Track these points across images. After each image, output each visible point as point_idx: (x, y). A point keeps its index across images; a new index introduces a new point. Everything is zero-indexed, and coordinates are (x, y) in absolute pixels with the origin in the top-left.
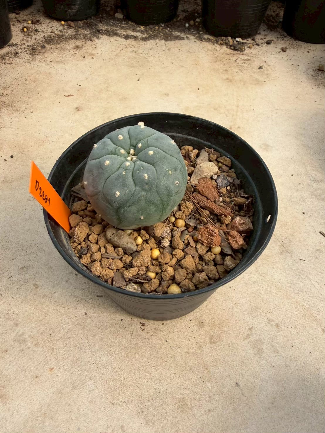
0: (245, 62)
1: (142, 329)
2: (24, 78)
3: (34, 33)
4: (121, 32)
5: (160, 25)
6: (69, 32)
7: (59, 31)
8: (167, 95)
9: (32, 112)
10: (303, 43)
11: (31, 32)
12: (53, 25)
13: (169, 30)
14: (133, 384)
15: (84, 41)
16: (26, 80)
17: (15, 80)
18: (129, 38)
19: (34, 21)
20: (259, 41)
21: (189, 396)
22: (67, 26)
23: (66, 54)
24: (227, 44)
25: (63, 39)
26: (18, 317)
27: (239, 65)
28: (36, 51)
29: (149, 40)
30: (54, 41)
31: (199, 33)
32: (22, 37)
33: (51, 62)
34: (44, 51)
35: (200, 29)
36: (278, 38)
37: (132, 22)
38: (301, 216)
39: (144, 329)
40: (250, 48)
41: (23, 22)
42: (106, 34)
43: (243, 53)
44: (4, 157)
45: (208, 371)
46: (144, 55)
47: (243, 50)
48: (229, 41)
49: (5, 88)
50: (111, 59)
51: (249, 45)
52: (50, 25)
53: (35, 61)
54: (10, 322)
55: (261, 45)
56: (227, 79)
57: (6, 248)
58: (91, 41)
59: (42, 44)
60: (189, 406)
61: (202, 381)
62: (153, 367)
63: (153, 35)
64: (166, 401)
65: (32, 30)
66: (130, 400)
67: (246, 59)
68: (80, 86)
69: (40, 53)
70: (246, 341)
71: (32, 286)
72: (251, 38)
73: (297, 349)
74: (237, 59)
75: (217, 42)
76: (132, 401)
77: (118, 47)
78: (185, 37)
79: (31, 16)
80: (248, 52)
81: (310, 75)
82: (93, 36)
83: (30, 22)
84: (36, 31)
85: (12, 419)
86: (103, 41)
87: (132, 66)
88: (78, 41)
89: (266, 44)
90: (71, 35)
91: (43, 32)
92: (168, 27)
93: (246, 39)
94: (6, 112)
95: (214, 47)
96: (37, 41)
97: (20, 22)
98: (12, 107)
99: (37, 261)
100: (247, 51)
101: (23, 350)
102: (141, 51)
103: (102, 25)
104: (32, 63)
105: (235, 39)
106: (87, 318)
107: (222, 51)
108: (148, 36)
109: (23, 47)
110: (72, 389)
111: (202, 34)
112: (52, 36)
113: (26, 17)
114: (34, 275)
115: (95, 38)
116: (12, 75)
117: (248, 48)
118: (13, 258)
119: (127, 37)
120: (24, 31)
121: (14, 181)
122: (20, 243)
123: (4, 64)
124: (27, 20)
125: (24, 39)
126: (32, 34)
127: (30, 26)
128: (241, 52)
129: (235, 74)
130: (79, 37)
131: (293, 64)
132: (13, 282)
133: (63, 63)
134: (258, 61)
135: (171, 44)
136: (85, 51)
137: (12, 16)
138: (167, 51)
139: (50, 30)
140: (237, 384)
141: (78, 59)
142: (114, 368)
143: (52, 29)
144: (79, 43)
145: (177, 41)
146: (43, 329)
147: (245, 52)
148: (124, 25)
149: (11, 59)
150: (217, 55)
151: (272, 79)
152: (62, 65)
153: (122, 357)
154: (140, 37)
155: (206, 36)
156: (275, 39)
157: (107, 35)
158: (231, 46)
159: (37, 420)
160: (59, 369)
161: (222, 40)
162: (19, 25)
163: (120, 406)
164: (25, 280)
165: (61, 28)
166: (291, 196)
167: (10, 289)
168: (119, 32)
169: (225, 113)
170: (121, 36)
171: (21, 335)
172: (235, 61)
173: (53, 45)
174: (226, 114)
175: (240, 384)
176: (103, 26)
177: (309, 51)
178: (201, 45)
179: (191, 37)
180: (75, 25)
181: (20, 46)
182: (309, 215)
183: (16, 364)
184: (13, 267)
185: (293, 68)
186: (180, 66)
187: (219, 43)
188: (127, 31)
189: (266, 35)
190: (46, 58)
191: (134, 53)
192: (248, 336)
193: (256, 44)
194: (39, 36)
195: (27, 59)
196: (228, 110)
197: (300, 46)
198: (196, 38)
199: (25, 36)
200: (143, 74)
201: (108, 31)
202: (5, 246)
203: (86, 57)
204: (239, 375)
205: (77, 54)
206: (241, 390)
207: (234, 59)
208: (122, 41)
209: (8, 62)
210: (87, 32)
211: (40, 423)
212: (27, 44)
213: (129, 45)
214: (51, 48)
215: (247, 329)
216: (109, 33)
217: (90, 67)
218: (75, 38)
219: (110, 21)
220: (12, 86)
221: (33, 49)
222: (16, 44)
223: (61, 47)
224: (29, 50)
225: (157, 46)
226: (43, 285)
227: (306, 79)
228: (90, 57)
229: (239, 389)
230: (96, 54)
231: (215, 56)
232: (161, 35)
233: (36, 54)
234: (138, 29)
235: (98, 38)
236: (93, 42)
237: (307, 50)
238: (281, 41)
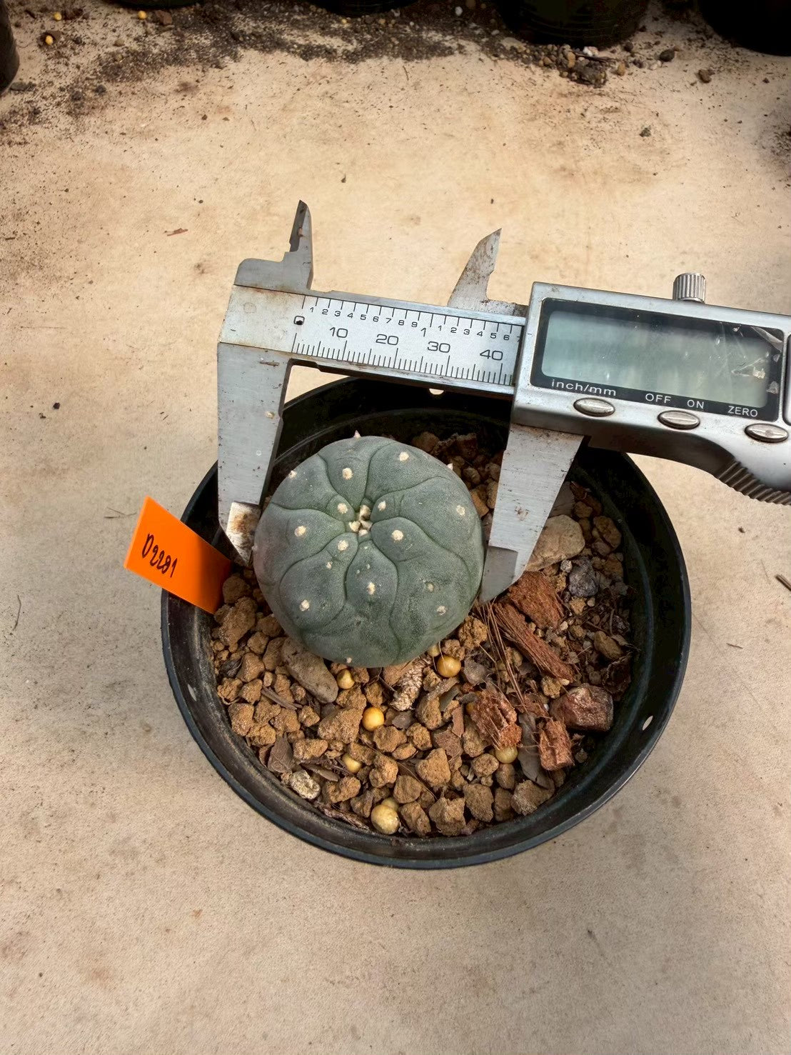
0: (606, 116)
2: (61, 185)
3: (72, 48)
4: (292, 38)
5: (389, 14)
6: (160, 41)
7: (135, 39)
8: (416, 220)
9: (91, 282)
10: (754, 54)
11: (65, 46)
13: (414, 26)
14: (370, 939)
15: (200, 67)
17: (41, 193)
18: (311, 54)
20: (641, 52)
21: (489, 962)
22: (153, 25)
23: (158, 111)
24: (561, 66)
25: (147, 63)
26: (115, 800)
27: (591, 126)
28: (82, 105)
29: (364, 61)
30: (124, 73)
31: (489, 34)
32: (43, 62)
33: (123, 134)
34: (103, 104)
35: (493, 21)
36: (690, 40)
37: (318, 6)
38: (736, 538)
40: (618, 73)
41: (41, 17)
42: (254, 46)
43: (602, 89)
44: (38, 407)
45: (528, 908)
46: (354, 105)
47: (602, 80)
48: (565, 57)
49: (18, 216)
50: (272, 120)
51: (616, 66)
52: (111, 23)
53: (83, 133)
54: (99, 812)
55: (646, 64)
56: (563, 169)
57: (70, 638)
58: (218, 67)
59: (95, 82)
60: (490, 982)
61: (516, 929)
62: (412, 900)
63: (373, 45)
64: (442, 974)
65: (66, 40)
66: (366, 974)
67: (609, 107)
68: (201, 202)
69: (93, 108)
70: (609, 838)
71: (137, 727)
72: (621, 44)
73: (718, 852)
74: (586, 110)
75: (536, 60)
77: (288, 84)
78: (455, 45)
80: (613, 86)
81: (768, 152)
82: (222, 53)
83: (59, 16)
84: (78, 41)
85: (127, 1019)
86: (247, 67)
87: (325, 140)
88: (185, 69)
89: (659, 62)
90: (166, 52)
91: (95, 44)
92: (412, 19)
93: (610, 47)
94: (28, 284)
95: (528, 74)
96: (84, 72)
97: (33, 16)
98: (41, 268)
99: (142, 667)
100: (613, 83)
101: (133, 874)
102: (344, 95)
103: (241, 16)
104: (77, 140)
105: (582, 49)
107: (548, 85)
108: (360, 47)
109: (47, 92)
110: (245, 954)
111: (497, 35)
112: (119, 55)
114: (139, 701)
115: (227, 58)
116: (32, 175)
117: (615, 76)
118: (88, 662)
119: (308, 53)
120: (45, 44)
121: (68, 469)
122: (101, 625)
123: (7, 146)
124: (49, 8)
125: (49, 68)
126: (67, 52)
127: (59, 27)
128: (595, 88)
129: (583, 153)
130: (188, 57)
131: (726, 121)
132: (95, 719)
133: (153, 136)
134: (638, 113)
135: (421, 68)
136: (204, 98)
138: (412, 92)
139: (112, 38)
140: (590, 932)
141: (190, 122)
142: (329, 906)
143: (117, 34)
144: (188, 74)
145: (435, 60)
146: (170, 824)
147: (605, 89)
148: (299, 15)
149: (24, 130)
150: (536, 98)
151: (674, 164)
152: (148, 145)
154: (340, 52)
155: (508, 43)
156: (682, 46)
157: (256, 48)
158: (570, 71)
159: (178, 1021)
160: (212, 913)
161: (549, 55)
162: (33, 26)
163: (348, 987)
164: (120, 714)
165: (139, 31)
167: (90, 736)
168: (287, 37)
169: (557, 266)
170: (292, 50)
171: (125, 841)
172: (582, 114)
173: (124, 85)
174: (561, 271)
175: (595, 932)
176: (244, 21)
177: (768, 77)
178: (495, 70)
179: (471, 47)
180: (174, 19)
181: (40, 90)
182: (753, 535)
183: (122, 905)
184: (90, 684)
185: (726, 129)
186: (446, 134)
187: (541, 62)
188: (308, 33)
189: (660, 34)
191: (328, 100)
192: (613, 826)
193: (635, 63)
194: (87, 58)
195: (63, 127)
196: (565, 259)
197: (746, 64)
198: (482, 50)
199: (49, 59)
200: (353, 163)
201: (259, 36)
202: (66, 635)
203: (209, 117)
204: (594, 914)
205: (187, 106)
206: (598, 945)
207: (579, 110)
208: (295, 62)
209: (18, 139)
210: (205, 40)
211: (184, 1027)
212: (57, 84)
213: (314, 75)
214: (120, 93)
215: (610, 811)
216: (262, 42)
217: (222, 147)
218: (175, 59)
219: (263, 3)
220: (36, 208)
221: (76, 98)
222: (30, 83)
223: (145, 89)
224: (66, 102)
225: (385, 75)
226: (161, 723)
227: (758, 161)
228: (219, 118)
229: (593, 944)
230: (233, 108)
231: (532, 101)
232: (393, 43)
233: (83, 114)
234: (335, 26)
235: (235, 58)
236: (222, 71)
237: (762, 75)
238: (697, 51)
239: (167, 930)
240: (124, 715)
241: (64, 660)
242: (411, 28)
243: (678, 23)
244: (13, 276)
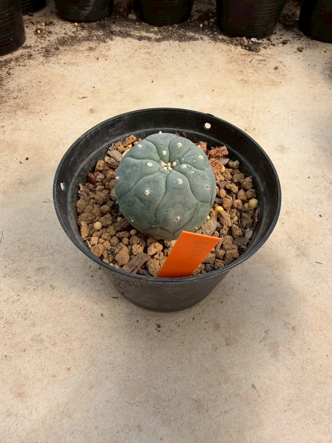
0: (260, 62)
1: (158, 330)
2: (38, 80)
3: (47, 35)
4: (134, 33)
5: (173, 26)
6: (82, 33)
7: (73, 32)
8: (182, 96)
9: (46, 114)
10: (320, 42)
11: (45, 34)
12: (67, 27)
13: (183, 31)
14: (149, 384)
15: (97, 42)
16: (40, 82)
17: (29, 83)
18: (142, 39)
19: (48, 22)
20: (274, 41)
21: (205, 397)
22: (80, 28)
23: (79, 56)
24: (242, 45)
25: (77, 40)
26: (35, 317)
27: (254, 65)
28: (49, 53)
29: (163, 42)
30: (67, 43)
31: (213, 34)
32: (35, 39)
33: (65, 63)
34: (58, 53)
35: (215, 29)
36: (294, 37)
37: (146, 23)
38: (318, 219)
39: (160, 331)
40: (265, 48)
41: (37, 24)
42: (119, 35)
43: (259, 53)
44: (19, 159)
45: (224, 373)
46: (158, 56)
47: (259, 50)
48: (244, 41)
49: (19, 91)
50: (124, 60)
51: (264, 46)
52: (64, 27)
53: (49, 63)
54: (28, 322)
55: (276, 45)
56: (243, 80)
57: (23, 249)
58: (105, 42)
59: (55, 46)
60: (206, 407)
61: (218, 383)
62: (169, 368)
63: (167, 36)
64: (182, 402)
65: (46, 32)
66: (146, 400)
67: (261, 59)
68: (94, 87)
69: (54, 54)
70: (262, 344)
71: (49, 287)
72: (266, 38)
73: (314, 352)
74: (252, 60)
75: (232, 43)
76: (148, 401)
77: (132, 49)
78: (199, 37)
79: (45, 18)
80: (263, 52)
81: (327, 76)
82: (106, 37)
83: (43, 24)
84: (50, 32)
85: (31, 417)
86: (116, 42)
87: (146, 68)
88: (91, 43)
89: (282, 44)
90: (84, 37)
91: (57, 34)
92: (182, 28)
93: (261, 39)
94: (20, 114)
95: (228, 47)
96: (51, 43)
97: (33, 24)
98: (27, 109)
99: (53, 262)
100: (263, 51)
101: (40, 350)
102: (154, 53)
103: (115, 26)
104: (46, 65)
105: (250, 39)
106: (103, 319)
107: (237, 51)
108: (161, 37)
109: (36, 49)
110: (89, 388)
111: (216, 34)
112: (66, 37)
113: (39, 19)
114: (51, 276)
115: (108, 39)
116: (26, 77)
117: (263, 49)
118: (30, 259)
119: (140, 38)
120: (37, 33)
121: (29, 183)
122: (37, 244)
123: (18, 66)
124: (40, 21)
125: (38, 41)
127: (43, 27)
128: (256, 53)
129: (251, 75)
130: (93, 39)
132: (30, 283)
133: (76, 64)
134: (273, 62)
135: (185, 45)
136: (98, 52)
137: (26, 17)
138: (181, 52)
139: (63, 32)
140: (253, 386)
141: (92, 60)
142: (130, 368)
143: (65, 30)
144: (92, 44)
145: (191, 42)
146: (60, 329)
148: (138, 26)
149: (25, 61)
150: (231, 56)
151: (288, 79)
152: (75, 67)
153: (138, 358)
154: (153, 38)
155: (220, 37)
156: (291, 39)
157: (120, 36)
158: (246, 46)
159: (55, 418)
160: (76, 369)
161: (237, 41)
162: (33, 27)
163: (137, 406)
164: (42, 281)
165: (75, 30)
166: (308, 199)
167: (27, 290)
168: (132, 33)
169: (240, 114)
170: (134, 37)
171: (39, 335)
172: (250, 61)
173: (66, 47)
174: (241, 116)
175: (256, 385)
176: (116, 27)
177: (327, 51)
178: (215, 46)
179: (206, 38)
180: (88, 26)
181: (33, 48)
182: (326, 218)
183: (34, 364)
184: (29, 268)
185: (310, 68)
186: (194, 67)
187: (234, 43)
188: (141, 32)
189: (282, 35)
190: (60, 59)
191: (148, 55)
192: (264, 338)
193: (272, 44)
194: (53, 38)
195: (41, 61)
196: (243, 112)
197: (317, 46)
198: (210, 39)
199: (38, 38)
200: (157, 76)
201: (122, 32)
202: (21, 247)
203: (100, 59)
204: (255, 377)
205: (91, 55)
206: (257, 392)
207: (249, 60)
208: (135, 42)
209: (22, 64)
210: (100, 33)
211: (58, 422)
212: (40, 46)
213: (142, 46)
214: (65, 50)
215: (263, 331)
216: (123, 34)
217: (104, 69)
218: (88, 39)
219: (124, 22)
220: (27, 88)
221: (47, 51)
222: (30, 46)
223: (75, 49)
224: (43, 52)
225: (171, 47)
226: (59, 286)
227: (323, 79)
228: (104, 59)
229: (255, 391)
230: (109, 56)
231: (230, 56)
232: (175, 36)
233: (49, 56)
234: (152, 30)
235: (112, 39)
236: (106, 44)
237: (324, 50)
238: (297, 41)
239: (54, 376)
240: (43, 282)
241: (19, 258)
242: (182, 31)
243: (289, 32)
244: (15, 111)
